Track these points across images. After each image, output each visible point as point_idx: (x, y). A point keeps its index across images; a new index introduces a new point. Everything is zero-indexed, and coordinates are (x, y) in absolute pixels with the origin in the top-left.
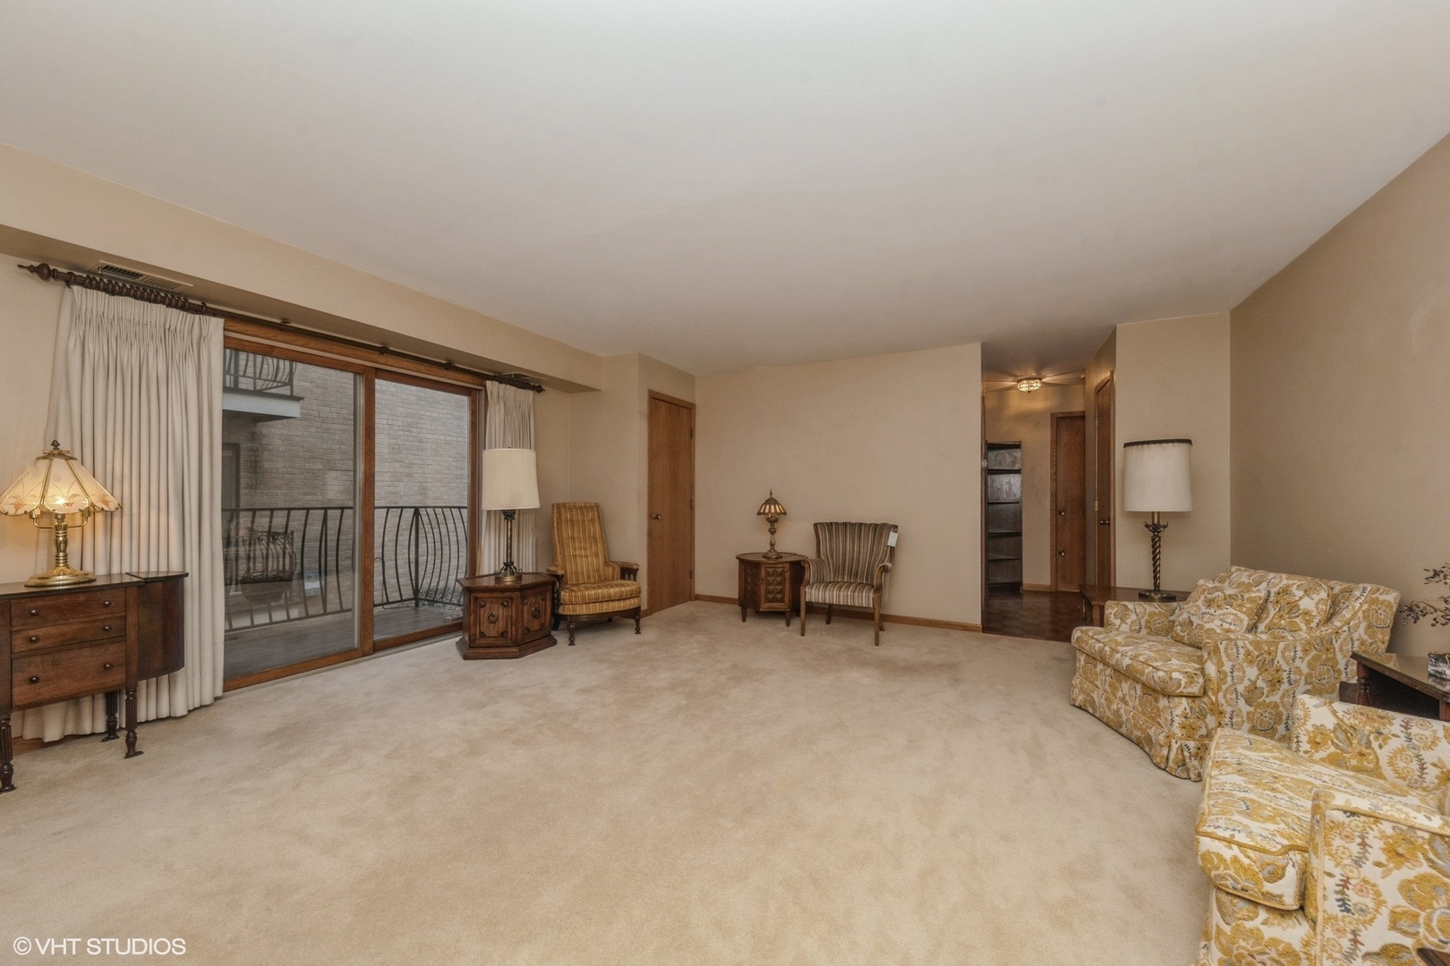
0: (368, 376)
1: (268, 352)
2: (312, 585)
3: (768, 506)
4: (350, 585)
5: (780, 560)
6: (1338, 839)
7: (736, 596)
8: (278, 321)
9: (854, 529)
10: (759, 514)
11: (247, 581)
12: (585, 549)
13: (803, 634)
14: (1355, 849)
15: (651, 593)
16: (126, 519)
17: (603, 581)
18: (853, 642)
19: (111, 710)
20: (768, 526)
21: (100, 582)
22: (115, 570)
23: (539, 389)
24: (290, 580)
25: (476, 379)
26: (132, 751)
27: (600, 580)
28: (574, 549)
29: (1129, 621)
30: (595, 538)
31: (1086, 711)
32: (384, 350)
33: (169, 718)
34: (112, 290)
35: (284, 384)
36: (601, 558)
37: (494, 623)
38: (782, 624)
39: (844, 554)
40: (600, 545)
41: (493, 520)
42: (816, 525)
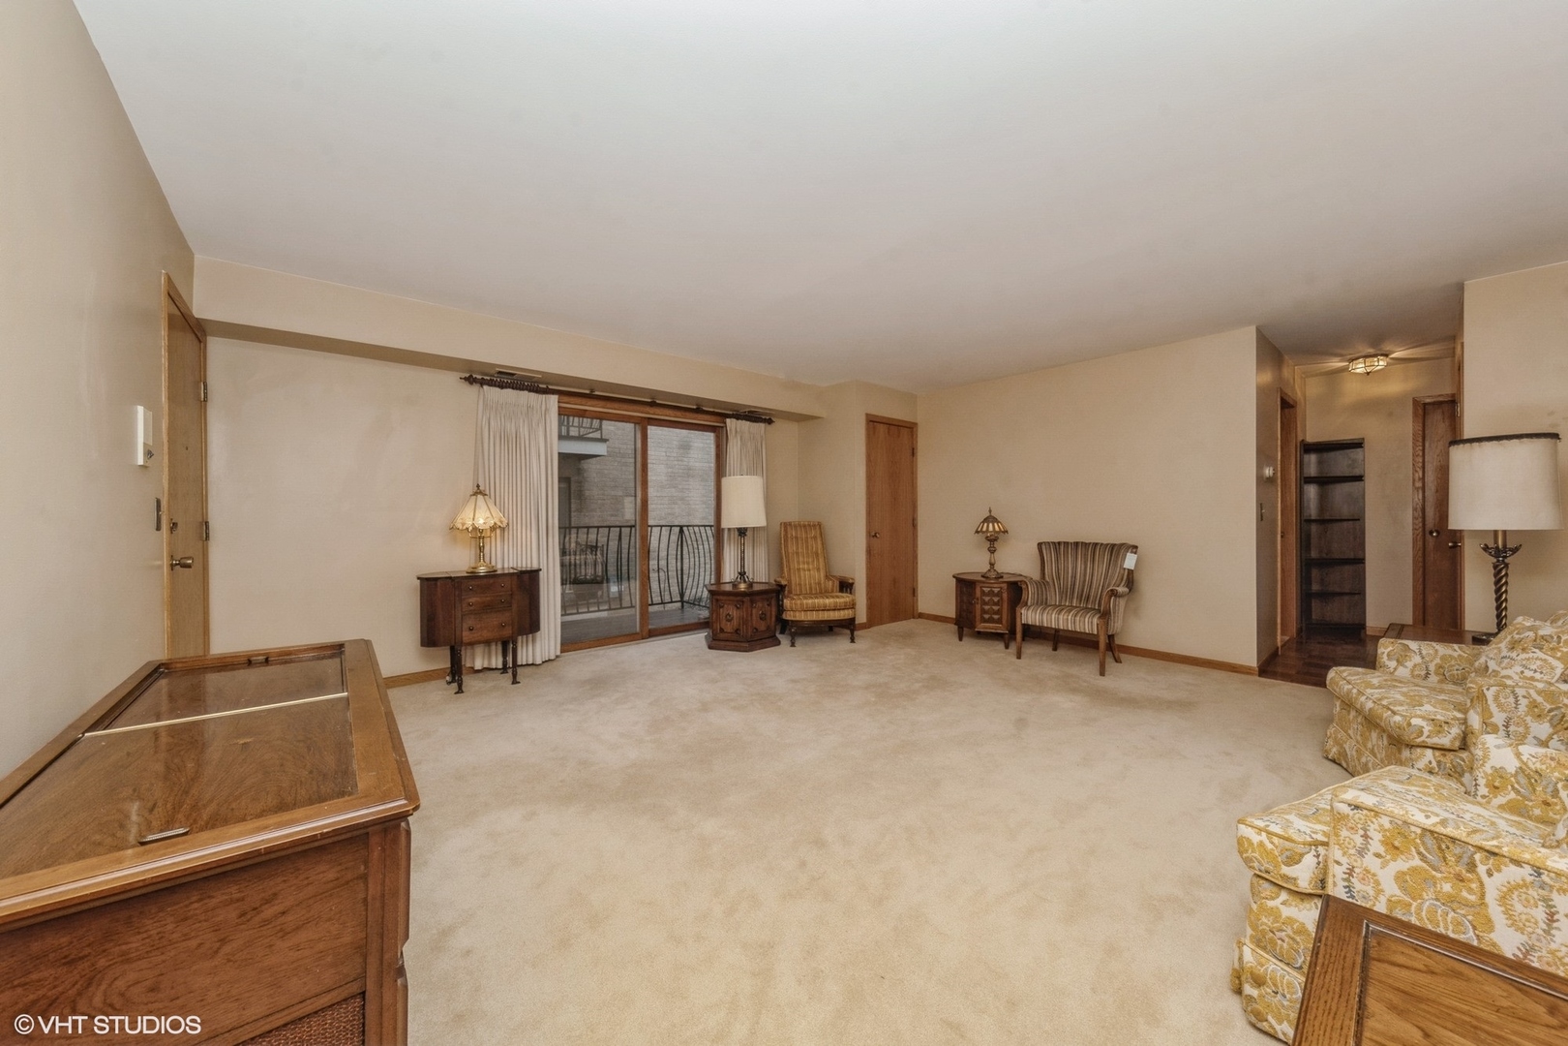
0: (643, 424)
1: (582, 414)
2: (614, 589)
3: (986, 525)
4: (636, 586)
5: (1001, 580)
6: (1344, 830)
7: (952, 613)
8: (588, 392)
9: (1087, 549)
10: (977, 532)
11: (576, 582)
12: (808, 563)
13: (1019, 657)
14: (1359, 840)
15: (871, 607)
16: (511, 532)
17: (824, 593)
18: (1074, 670)
19: (505, 655)
20: (988, 544)
21: (499, 572)
22: (506, 566)
23: (770, 422)
24: (602, 582)
25: (719, 418)
26: (515, 682)
27: (821, 593)
28: (798, 563)
29: (1409, 664)
30: (817, 554)
31: (1340, 765)
32: (653, 404)
33: (533, 664)
34: (502, 386)
35: (597, 430)
36: (822, 574)
37: (730, 621)
38: (1000, 646)
39: (1074, 577)
40: (821, 560)
41: (732, 536)
42: (1040, 545)
